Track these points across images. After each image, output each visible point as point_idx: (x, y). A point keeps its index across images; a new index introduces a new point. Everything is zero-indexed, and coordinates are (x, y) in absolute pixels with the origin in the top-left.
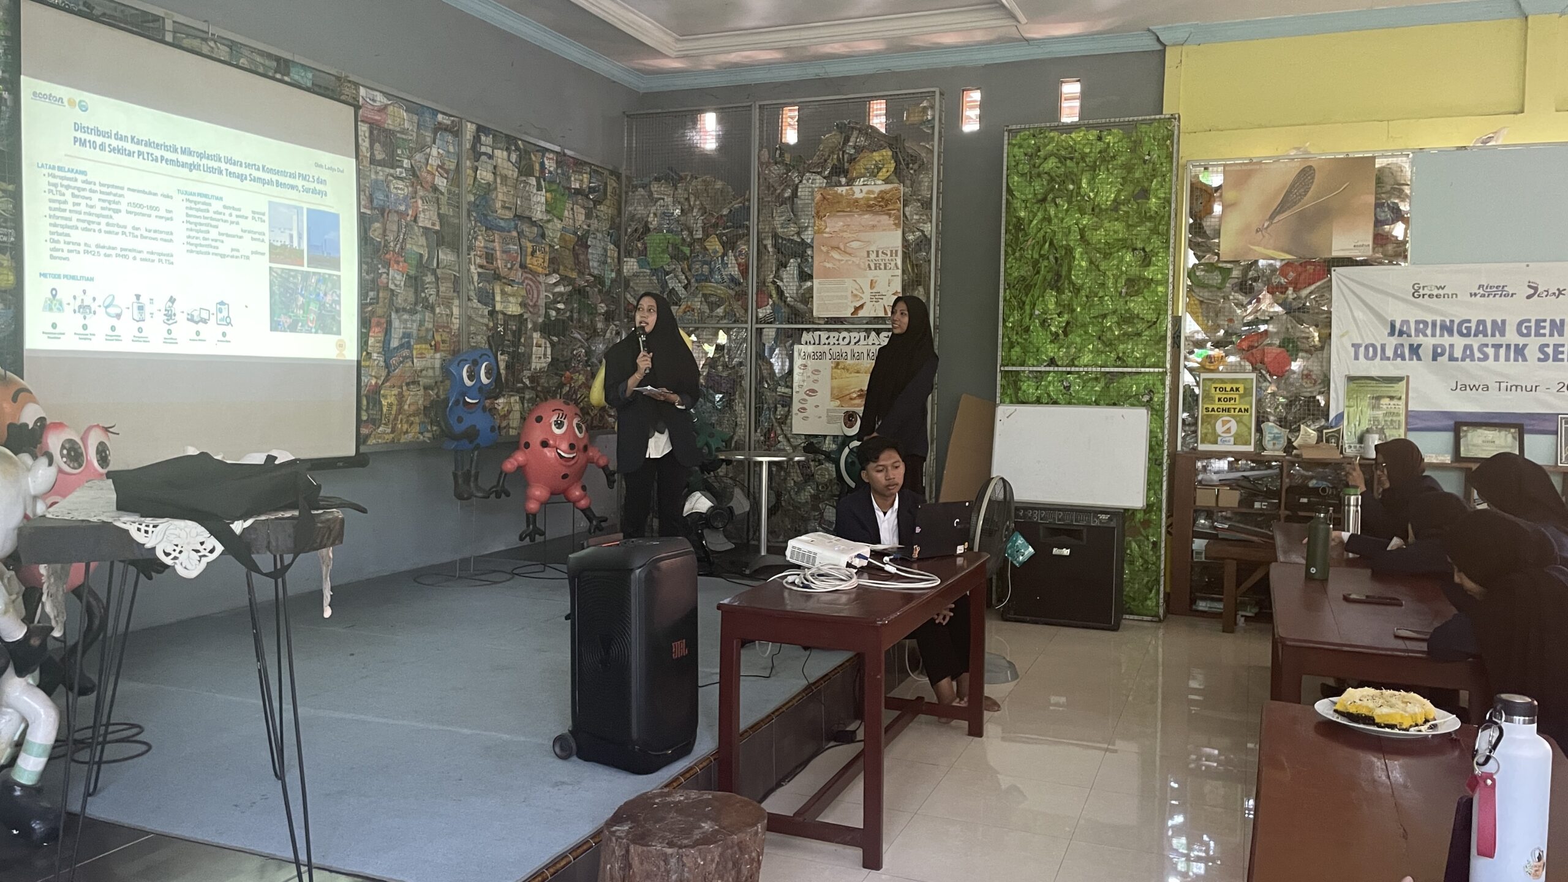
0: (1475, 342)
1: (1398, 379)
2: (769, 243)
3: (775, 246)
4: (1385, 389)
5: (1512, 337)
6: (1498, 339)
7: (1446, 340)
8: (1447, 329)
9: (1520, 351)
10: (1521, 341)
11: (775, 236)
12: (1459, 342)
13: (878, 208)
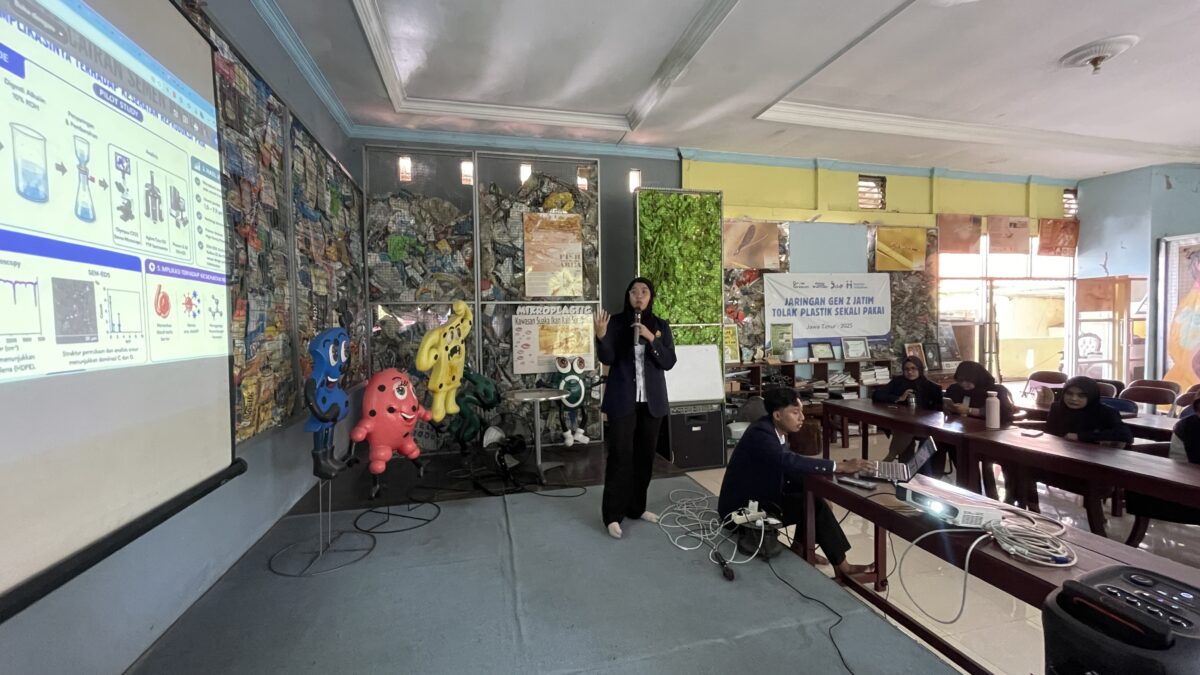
0: (815, 307)
1: (789, 325)
2: (489, 247)
3: (493, 249)
4: (785, 329)
5: (827, 306)
6: (823, 306)
7: (805, 307)
8: (806, 302)
9: (829, 311)
10: (830, 307)
11: (494, 242)
12: (809, 307)
13: (566, 229)
